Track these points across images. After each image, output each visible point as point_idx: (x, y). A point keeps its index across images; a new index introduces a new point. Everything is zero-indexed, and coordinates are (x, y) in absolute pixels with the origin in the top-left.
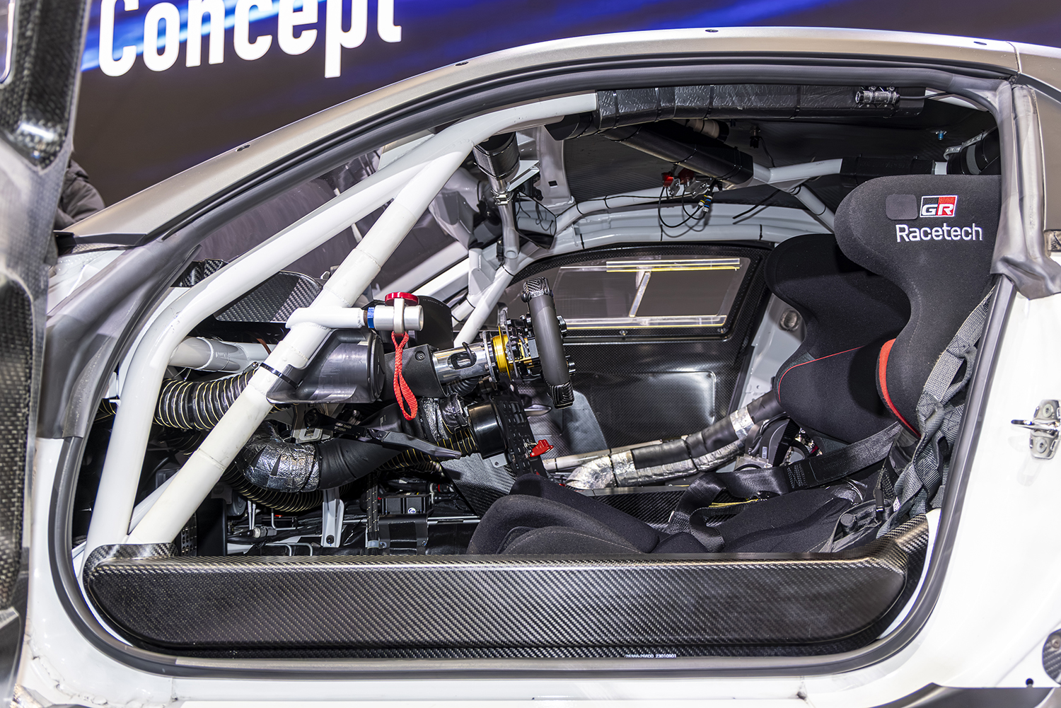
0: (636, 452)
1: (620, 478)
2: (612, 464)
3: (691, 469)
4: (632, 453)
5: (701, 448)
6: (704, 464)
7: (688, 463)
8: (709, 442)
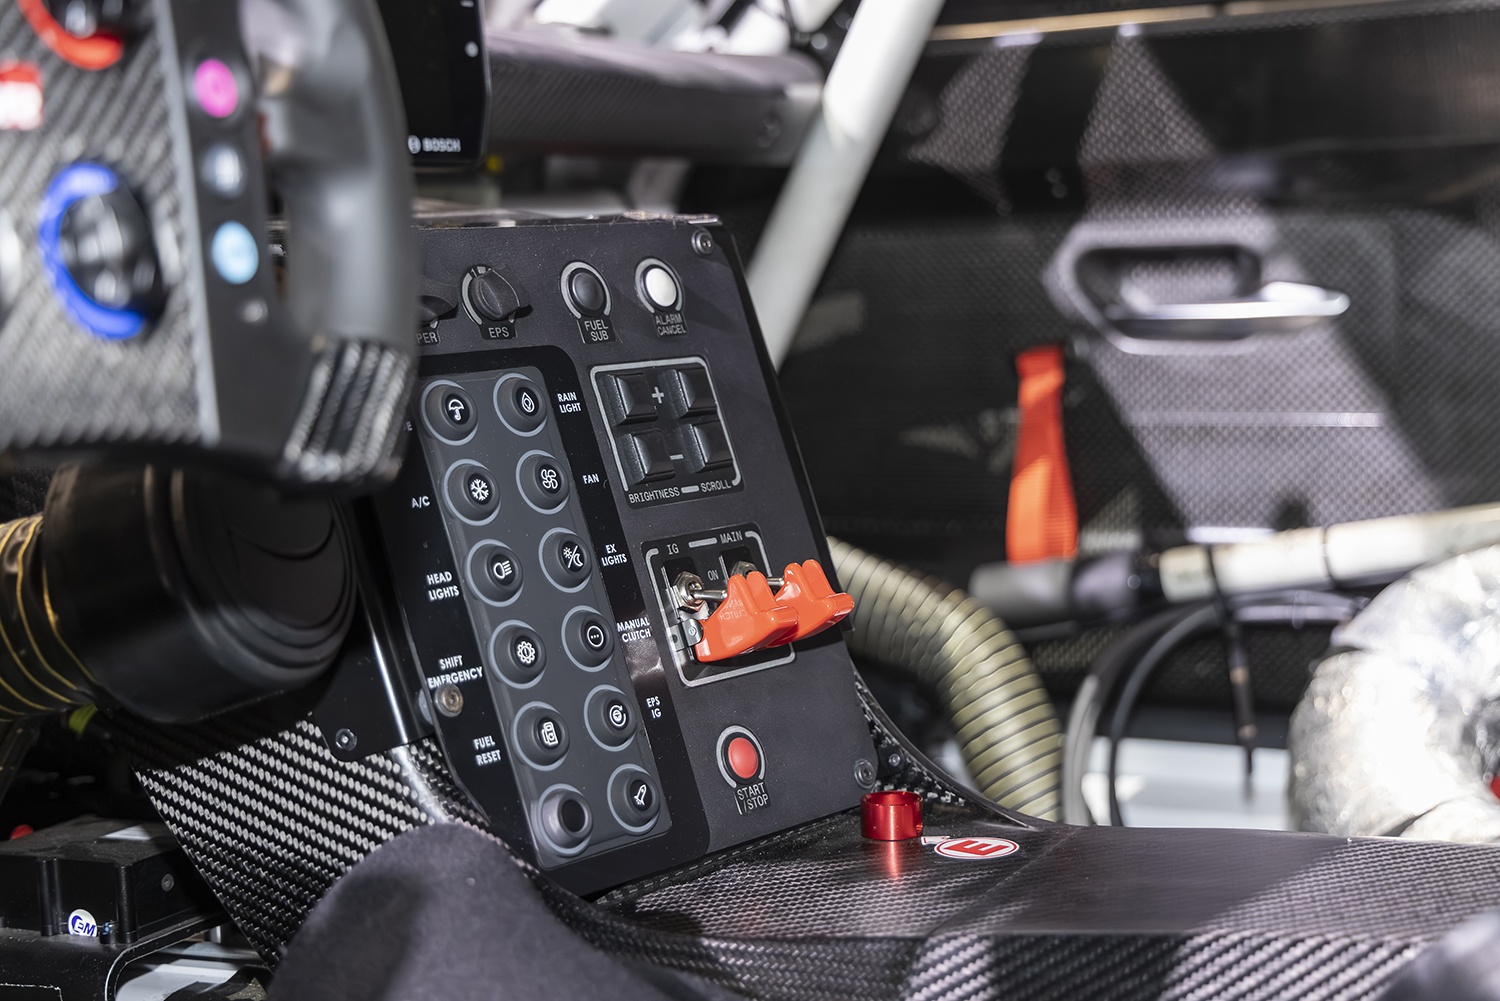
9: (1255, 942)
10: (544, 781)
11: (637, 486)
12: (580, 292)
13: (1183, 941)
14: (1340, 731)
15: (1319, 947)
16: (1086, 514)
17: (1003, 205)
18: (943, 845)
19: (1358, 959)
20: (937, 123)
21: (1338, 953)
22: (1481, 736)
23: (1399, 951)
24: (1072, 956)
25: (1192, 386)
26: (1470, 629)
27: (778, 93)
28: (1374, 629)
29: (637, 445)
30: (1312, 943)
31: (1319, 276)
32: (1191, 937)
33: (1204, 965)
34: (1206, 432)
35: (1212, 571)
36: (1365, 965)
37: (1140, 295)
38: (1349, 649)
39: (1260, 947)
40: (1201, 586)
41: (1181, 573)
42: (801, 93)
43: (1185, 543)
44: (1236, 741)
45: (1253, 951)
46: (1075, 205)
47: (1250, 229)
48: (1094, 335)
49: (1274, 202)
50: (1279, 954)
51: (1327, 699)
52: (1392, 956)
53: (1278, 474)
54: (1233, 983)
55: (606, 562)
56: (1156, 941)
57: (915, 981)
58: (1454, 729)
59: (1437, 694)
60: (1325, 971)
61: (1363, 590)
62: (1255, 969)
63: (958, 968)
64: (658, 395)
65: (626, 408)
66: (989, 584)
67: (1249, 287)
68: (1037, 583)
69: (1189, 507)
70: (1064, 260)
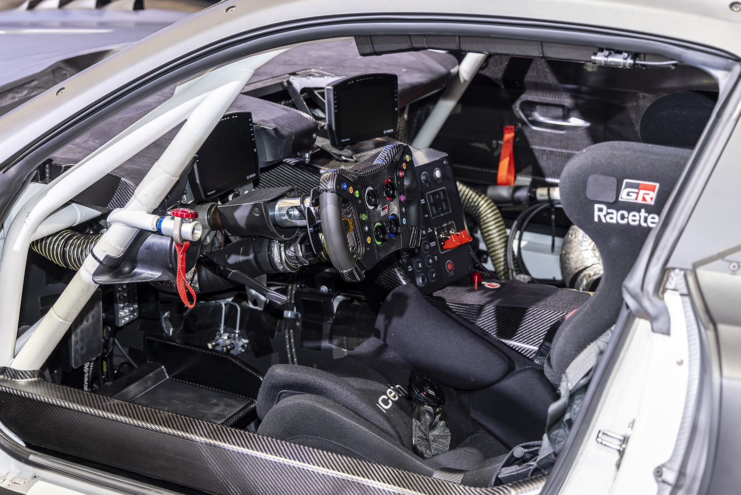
9: (539, 310)
10: (419, 273)
11: (433, 216)
12: (425, 178)
14: (573, 245)
17: (502, 87)
18: (486, 284)
20: (487, 66)
21: (552, 313)
24: (508, 310)
25: (549, 141)
27: (449, 73)
29: (434, 208)
30: (548, 311)
31: (584, 117)
32: (529, 308)
33: (530, 313)
34: (552, 153)
35: (549, 194)
36: (556, 315)
37: (538, 115)
40: (546, 198)
42: (454, 70)
44: (551, 234)
45: (539, 312)
46: (522, 89)
47: (567, 101)
48: (525, 124)
50: (543, 312)
52: (560, 314)
54: (535, 317)
55: (429, 232)
56: (523, 308)
57: (483, 312)
60: (549, 316)
62: (539, 315)
63: (490, 311)
64: (437, 196)
65: (432, 201)
66: (491, 191)
67: (565, 118)
68: (504, 192)
69: (546, 171)
70: (518, 103)
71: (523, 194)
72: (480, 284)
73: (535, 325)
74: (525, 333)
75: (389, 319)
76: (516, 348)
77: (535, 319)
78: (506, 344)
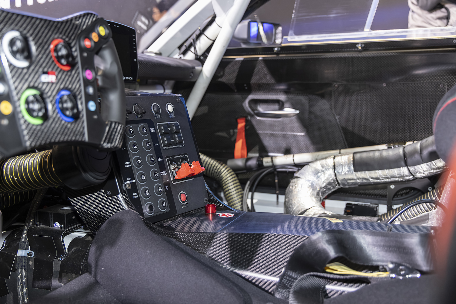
0: (358, 156)
1: (340, 178)
2: (334, 166)
3: (407, 176)
4: (353, 157)
5: (417, 157)
6: (420, 172)
7: (404, 171)
8: (425, 153)
9: (277, 235)
10: (146, 201)
11: (165, 146)
12: (155, 109)
13: (264, 235)
14: (295, 193)
15: (288, 236)
16: (249, 150)
17: (236, 91)
18: (220, 214)
19: (295, 239)
20: (224, 74)
21: (292, 238)
22: (320, 194)
23: (303, 238)
24: (243, 237)
25: (270, 126)
26: (319, 174)
27: (194, 68)
28: (302, 174)
29: (165, 138)
30: (287, 236)
31: (294, 107)
32: (265, 234)
33: (267, 239)
34: (272, 135)
35: (272, 161)
36: (296, 240)
37: (261, 109)
38: (297, 177)
39: (278, 236)
40: (270, 164)
41: (266, 161)
42: (198, 68)
43: (268, 156)
44: (275, 193)
45: (276, 237)
46: (249, 91)
47: (282, 97)
48: (252, 116)
49: (286, 92)
50: (281, 237)
51: (292, 187)
52: (301, 238)
53: (285, 144)
54: (272, 243)
55: (159, 160)
56: (259, 234)
57: (214, 241)
58: (315, 193)
59: (312, 186)
60: (289, 241)
61: (300, 166)
62: (277, 240)
63: (222, 238)
64: (169, 129)
65: (163, 131)
66: (230, 162)
67: (281, 108)
68: (240, 163)
69: (269, 149)
70: (247, 101)
71: (253, 163)
72: (214, 215)
73: (274, 252)
74: (262, 262)
75: (100, 249)
76: (253, 279)
77: (273, 246)
78: (241, 276)
